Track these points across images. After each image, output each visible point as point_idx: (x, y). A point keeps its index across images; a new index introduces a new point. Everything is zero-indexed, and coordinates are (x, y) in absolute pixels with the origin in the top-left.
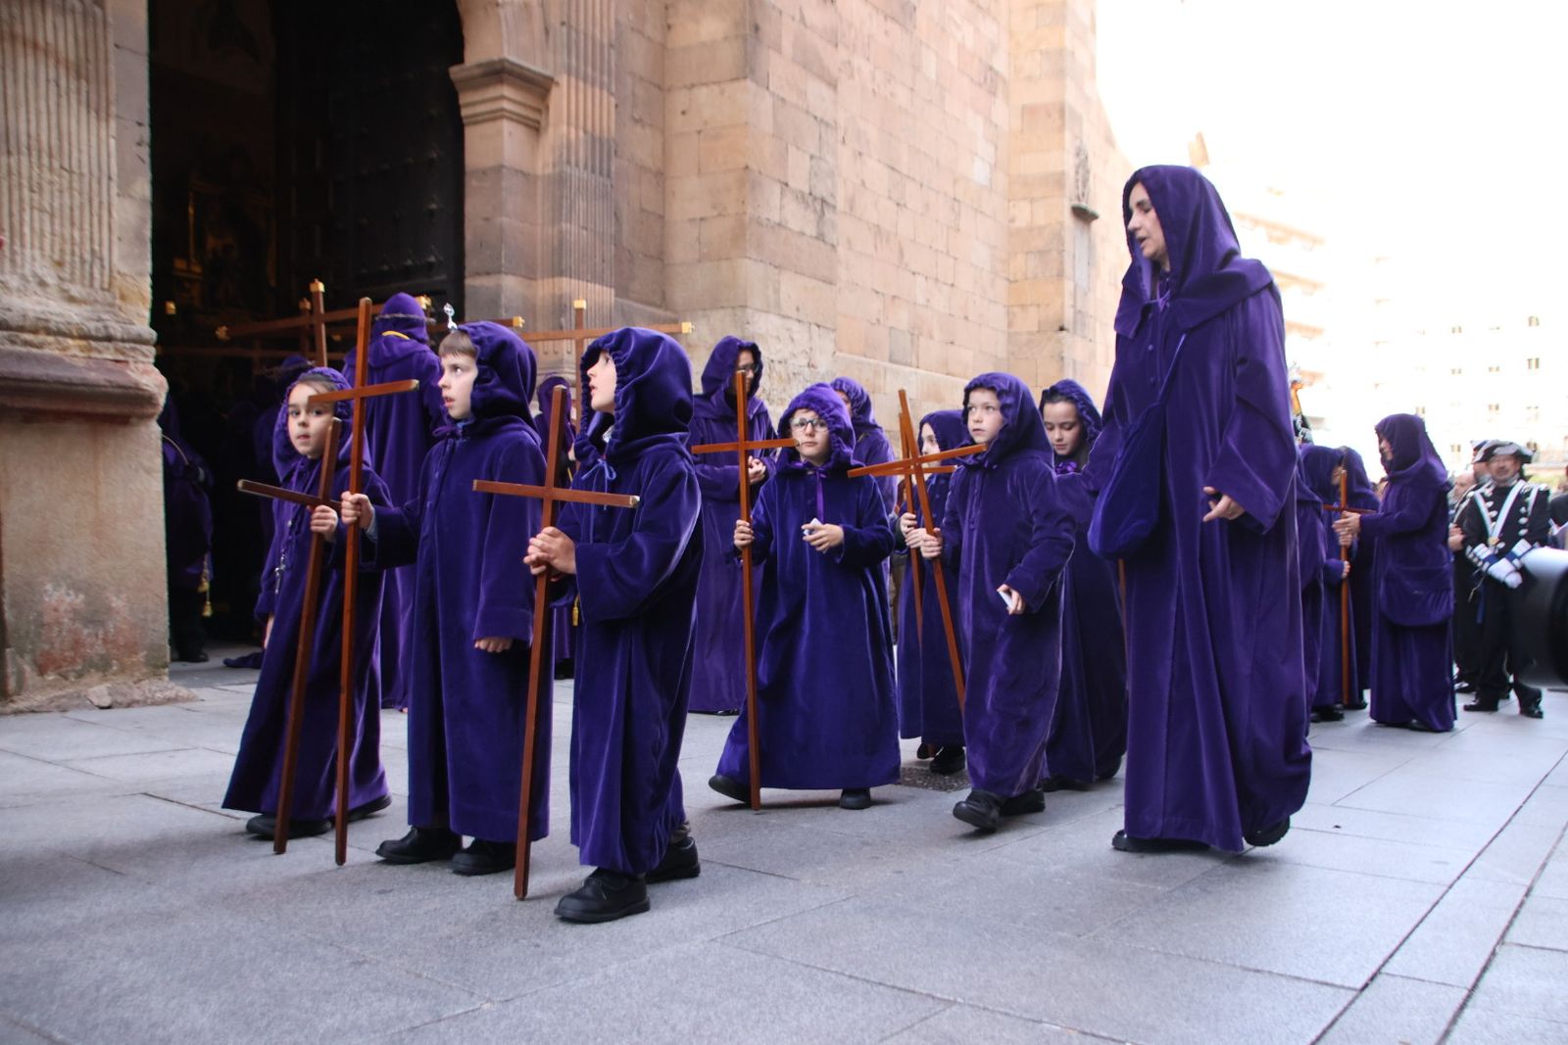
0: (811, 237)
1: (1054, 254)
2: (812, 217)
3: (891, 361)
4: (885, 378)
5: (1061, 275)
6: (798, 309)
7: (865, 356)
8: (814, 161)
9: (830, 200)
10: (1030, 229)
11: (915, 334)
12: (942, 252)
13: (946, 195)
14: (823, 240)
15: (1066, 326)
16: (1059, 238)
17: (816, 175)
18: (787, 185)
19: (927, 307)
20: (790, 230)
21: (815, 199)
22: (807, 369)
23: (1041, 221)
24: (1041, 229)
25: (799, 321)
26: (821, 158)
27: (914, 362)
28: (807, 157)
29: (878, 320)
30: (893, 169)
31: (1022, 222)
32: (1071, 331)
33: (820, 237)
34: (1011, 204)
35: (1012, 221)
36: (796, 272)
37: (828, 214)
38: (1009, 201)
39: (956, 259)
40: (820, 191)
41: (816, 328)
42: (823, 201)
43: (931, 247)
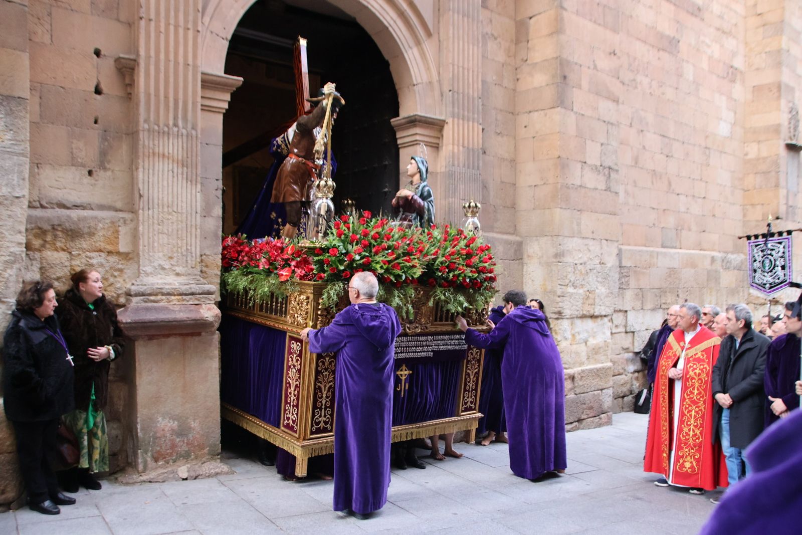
0: (602, 190)
1: (773, 174)
2: (602, 178)
3: (663, 246)
4: (657, 258)
5: (777, 186)
6: (593, 233)
7: (645, 246)
8: (603, 147)
9: (615, 167)
10: (758, 159)
11: (678, 229)
12: (697, 180)
13: (700, 146)
14: (610, 191)
15: (780, 217)
16: (776, 164)
17: (605, 154)
18: (585, 163)
19: (687, 213)
20: (588, 188)
21: (605, 168)
22: (599, 266)
23: (764, 154)
24: (765, 159)
25: (594, 239)
26: (608, 144)
27: (678, 246)
28: (599, 145)
29: (654, 224)
30: (664, 136)
31: (752, 155)
32: (784, 219)
33: (608, 189)
34: (746, 145)
35: (746, 154)
36: (592, 212)
37: (613, 175)
38: (744, 143)
39: (707, 182)
40: (606, 164)
41: (605, 242)
42: (610, 168)
43: (689, 178)
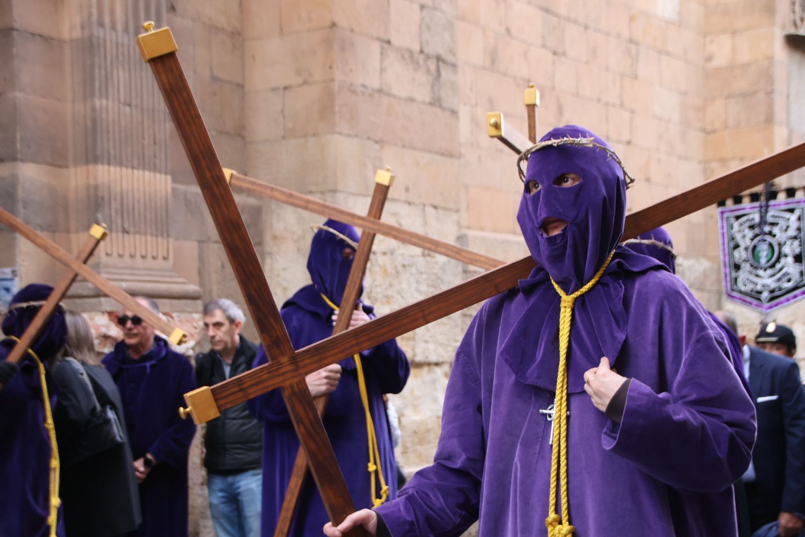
0: (423, 103)
1: (761, 96)
2: (423, 78)
5: (769, 120)
8: (425, 12)
9: (449, 58)
10: (731, 68)
12: (614, 106)
13: (619, 36)
14: (441, 106)
16: (768, 76)
17: (428, 28)
18: (389, 42)
20: (394, 96)
21: (428, 57)
23: (744, 56)
24: (745, 66)
25: (409, 203)
26: (435, 8)
28: (416, 7)
30: (547, 11)
31: (721, 60)
33: (436, 102)
34: (708, 39)
35: (709, 59)
36: (404, 146)
37: (445, 73)
38: (705, 35)
39: (633, 112)
40: (434, 48)
41: (432, 208)
42: (439, 59)
43: (599, 101)
